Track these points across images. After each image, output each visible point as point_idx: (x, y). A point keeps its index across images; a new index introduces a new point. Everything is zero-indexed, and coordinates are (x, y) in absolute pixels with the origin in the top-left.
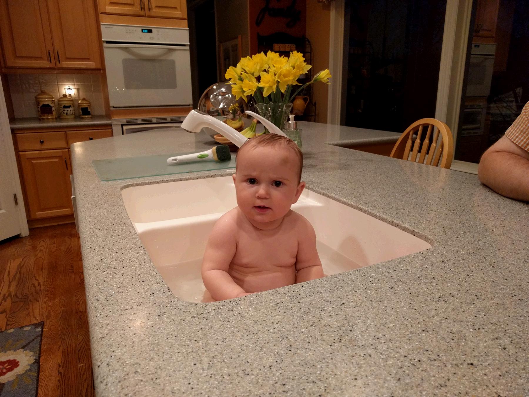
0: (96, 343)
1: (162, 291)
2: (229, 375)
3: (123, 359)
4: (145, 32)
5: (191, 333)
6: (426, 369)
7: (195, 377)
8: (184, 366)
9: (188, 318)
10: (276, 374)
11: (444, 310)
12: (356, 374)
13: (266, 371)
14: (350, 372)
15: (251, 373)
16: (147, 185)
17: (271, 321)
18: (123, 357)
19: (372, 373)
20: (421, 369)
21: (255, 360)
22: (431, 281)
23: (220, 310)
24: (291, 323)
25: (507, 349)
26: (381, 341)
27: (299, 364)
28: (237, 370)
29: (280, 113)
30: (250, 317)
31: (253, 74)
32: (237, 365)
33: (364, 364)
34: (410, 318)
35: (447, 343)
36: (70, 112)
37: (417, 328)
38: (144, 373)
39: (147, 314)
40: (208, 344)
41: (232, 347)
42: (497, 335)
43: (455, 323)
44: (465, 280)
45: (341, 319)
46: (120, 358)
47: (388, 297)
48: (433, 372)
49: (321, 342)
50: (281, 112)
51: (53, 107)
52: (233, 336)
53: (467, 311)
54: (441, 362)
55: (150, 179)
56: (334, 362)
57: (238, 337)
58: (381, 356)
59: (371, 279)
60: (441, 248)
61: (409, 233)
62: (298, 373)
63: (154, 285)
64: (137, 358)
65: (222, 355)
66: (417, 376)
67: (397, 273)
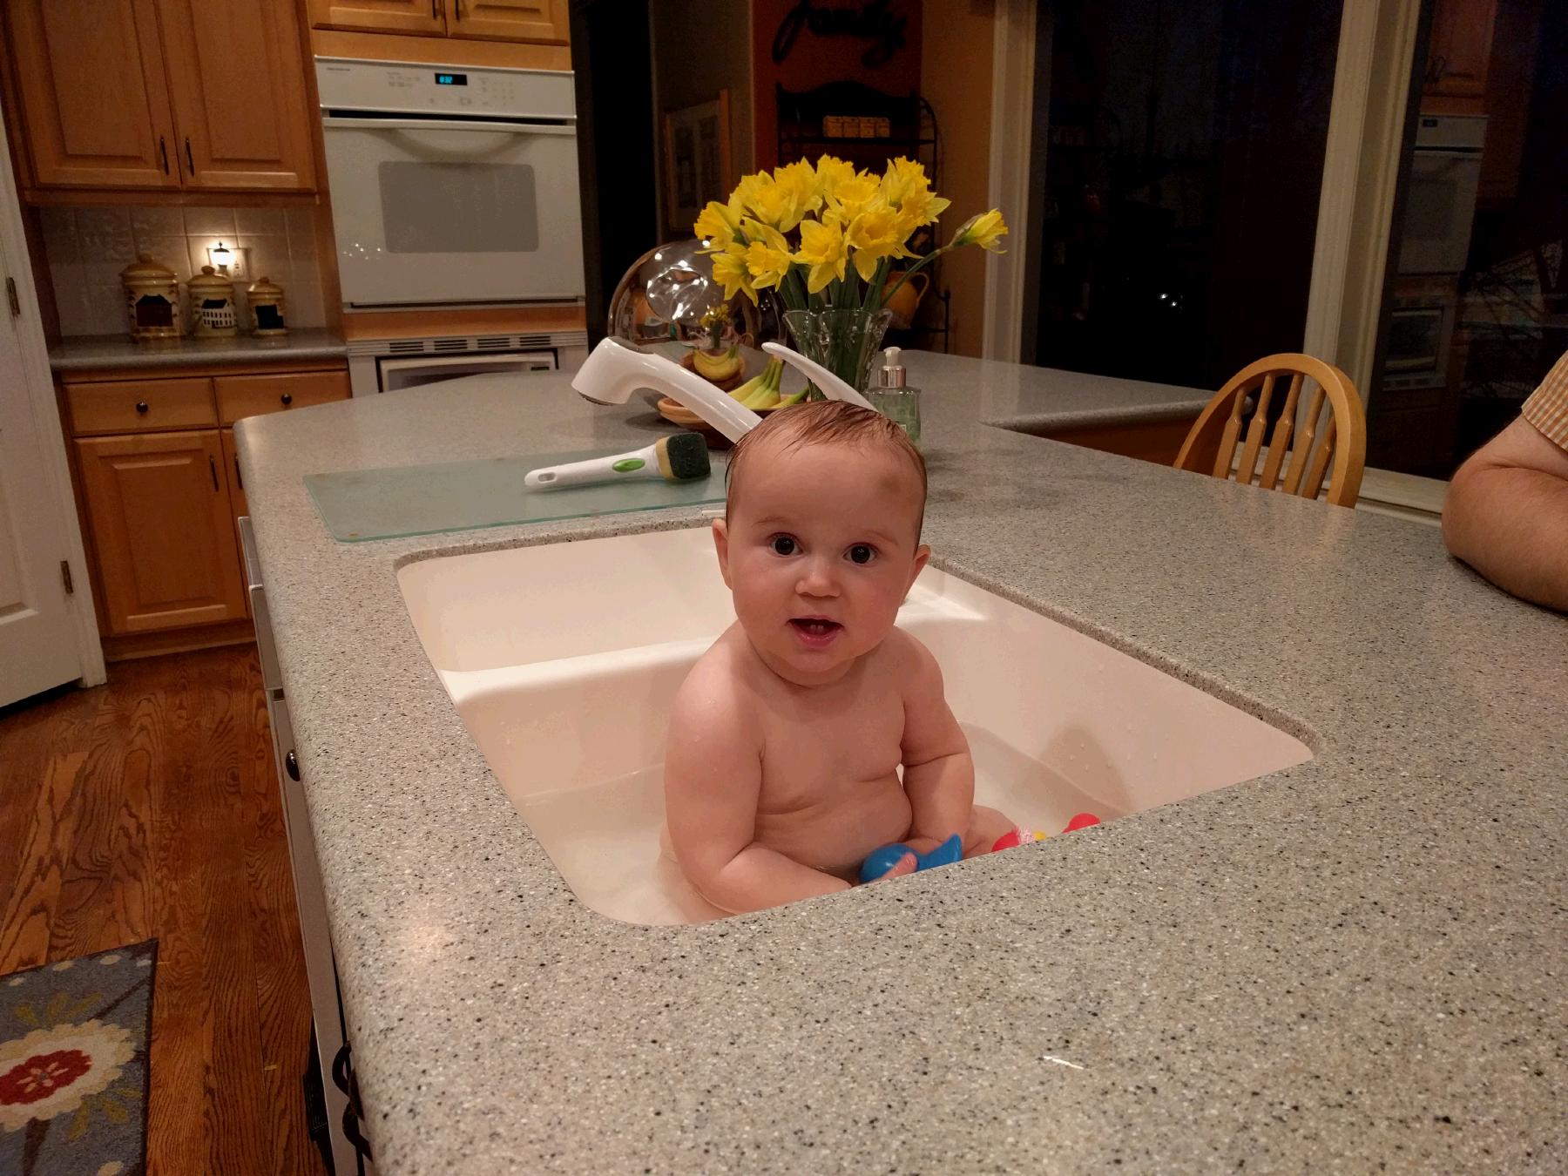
0: (371, 1045)
1: (544, 890)
2: (758, 1147)
3: (453, 1095)
4: (444, 83)
5: (638, 1018)
6: (1316, 1134)
7: (660, 1152)
8: (629, 1118)
9: (628, 973)
10: (889, 1145)
11: (1360, 952)
12: (1117, 1145)
13: (860, 1134)
14: (1100, 1139)
15: (818, 1141)
16: (469, 553)
17: (866, 982)
18: (453, 1090)
19: (1165, 1143)
20: (1301, 1131)
21: (828, 1101)
22: (1318, 862)
23: (717, 948)
24: (923, 989)
25: (1545, 1076)
26: (1182, 1046)
27: (954, 1114)
28: (780, 1131)
29: (854, 338)
30: (802, 970)
31: (777, 226)
32: (778, 1117)
33: (1139, 1115)
34: (1261, 977)
35: (1371, 1056)
36: (223, 319)
37: (1285, 1008)
38: (516, 1139)
39: (510, 960)
40: (689, 1053)
41: (758, 1061)
42: (1516, 1031)
43: (1392, 994)
44: (1416, 861)
45: (1064, 978)
46: (443, 1093)
47: (1196, 911)
48: (1337, 1142)
49: (1011, 1047)
50: (859, 336)
51: (174, 303)
52: (759, 1028)
53: (1425, 955)
54: (1358, 1113)
55: (481, 536)
56: (1054, 1108)
57: (773, 1030)
58: (1185, 1091)
59: (1143, 855)
60: (1341, 759)
61: (1244, 710)
62: (952, 1142)
63: (519, 870)
64: (493, 1094)
65: (734, 1085)
66: (1293, 1155)
67: (1218, 836)
